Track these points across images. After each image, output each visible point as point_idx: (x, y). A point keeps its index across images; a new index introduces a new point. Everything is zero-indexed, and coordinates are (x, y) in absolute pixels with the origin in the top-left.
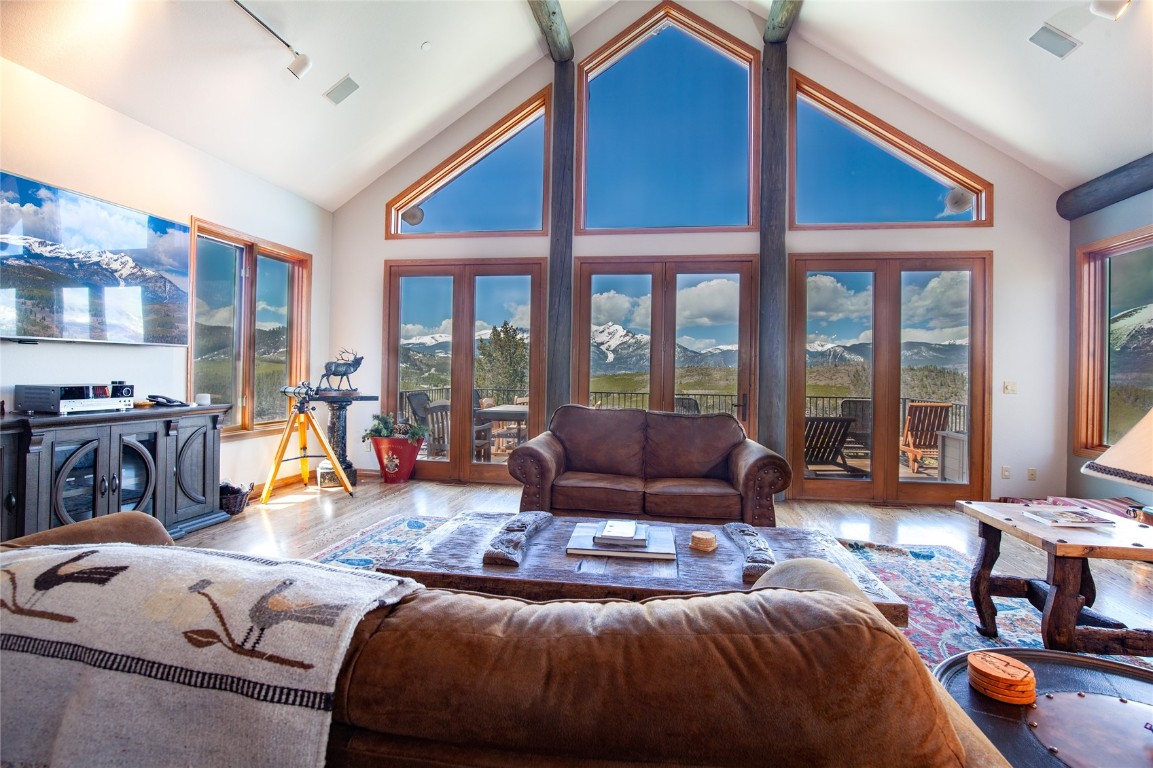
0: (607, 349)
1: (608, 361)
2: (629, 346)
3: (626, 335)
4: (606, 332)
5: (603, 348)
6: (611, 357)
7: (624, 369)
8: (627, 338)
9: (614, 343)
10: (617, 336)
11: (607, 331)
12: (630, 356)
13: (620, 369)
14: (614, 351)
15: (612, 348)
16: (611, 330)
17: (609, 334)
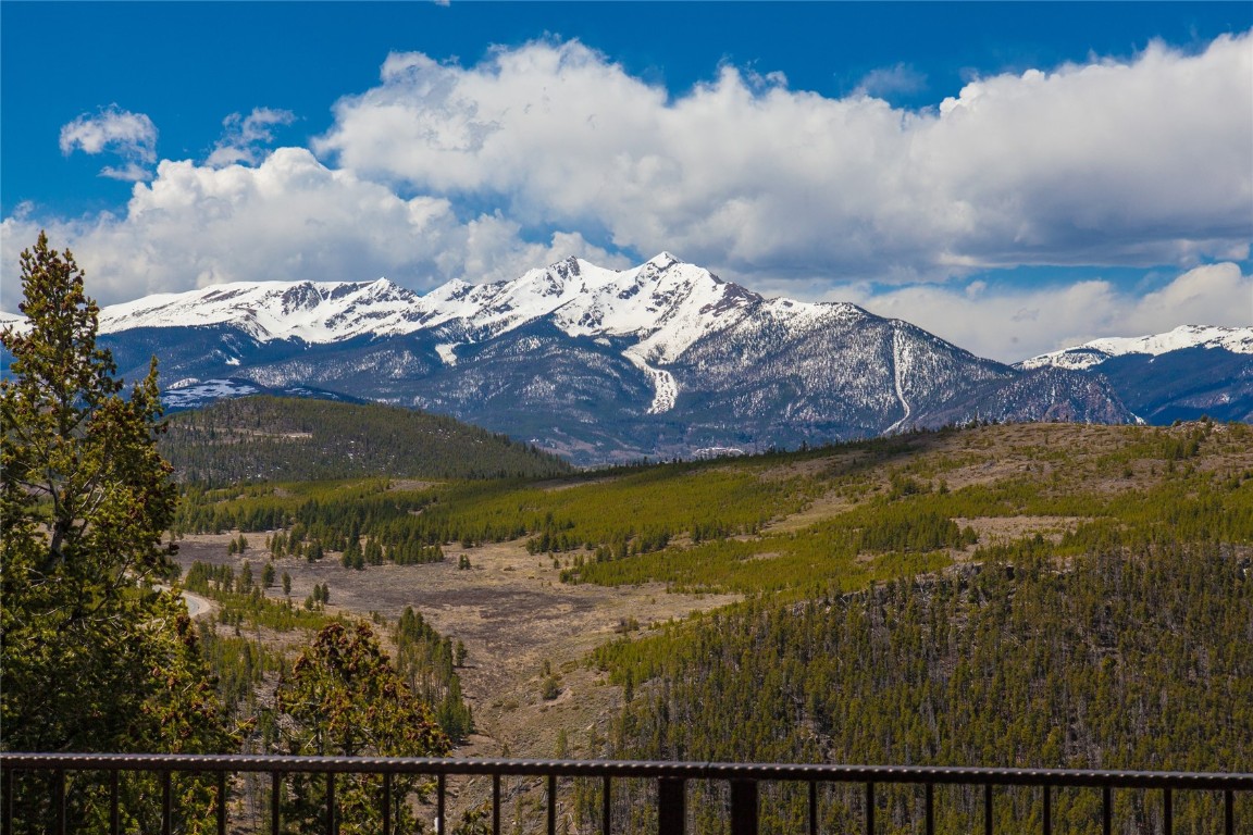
0: (653, 362)
1: (655, 407)
2: (739, 349)
3: (727, 303)
4: (645, 293)
5: (636, 355)
6: (667, 391)
7: (721, 437)
8: (730, 316)
9: (677, 337)
10: (689, 308)
11: (650, 288)
12: (742, 387)
13: (704, 437)
14: (680, 368)
15: (672, 355)
16: (666, 285)
17: (660, 299)
